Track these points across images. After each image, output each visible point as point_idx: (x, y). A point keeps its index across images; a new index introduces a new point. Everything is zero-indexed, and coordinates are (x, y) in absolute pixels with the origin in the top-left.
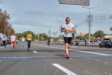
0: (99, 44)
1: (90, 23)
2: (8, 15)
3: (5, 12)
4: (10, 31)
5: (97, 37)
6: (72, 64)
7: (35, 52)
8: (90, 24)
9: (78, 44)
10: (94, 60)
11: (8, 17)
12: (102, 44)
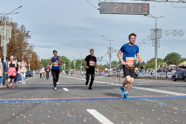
0: (171, 76)
1: (156, 41)
2: (26, 33)
3: (23, 27)
4: (31, 56)
5: (170, 63)
6: (118, 109)
7: (66, 89)
8: (156, 43)
9: (137, 75)
10: (156, 103)
11: (27, 35)
12: (177, 76)
